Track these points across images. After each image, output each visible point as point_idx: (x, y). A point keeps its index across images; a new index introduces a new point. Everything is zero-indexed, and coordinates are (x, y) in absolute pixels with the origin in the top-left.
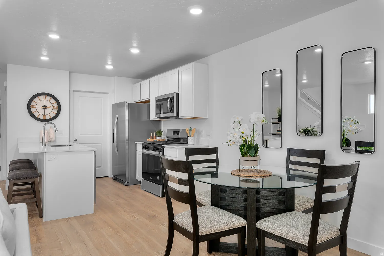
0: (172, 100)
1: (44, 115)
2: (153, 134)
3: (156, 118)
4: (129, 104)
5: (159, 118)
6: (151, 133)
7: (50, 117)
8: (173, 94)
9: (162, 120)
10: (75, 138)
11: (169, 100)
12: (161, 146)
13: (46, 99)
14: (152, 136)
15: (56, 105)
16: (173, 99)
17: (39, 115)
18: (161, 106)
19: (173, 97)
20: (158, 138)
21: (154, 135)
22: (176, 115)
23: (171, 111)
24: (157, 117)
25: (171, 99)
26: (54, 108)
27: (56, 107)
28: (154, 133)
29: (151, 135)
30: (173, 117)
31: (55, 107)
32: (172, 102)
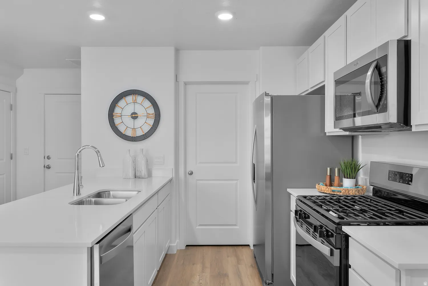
0: (383, 70)
1: (134, 129)
2: (332, 171)
3: (337, 130)
4: (272, 98)
5: (345, 130)
6: (329, 169)
7: (143, 132)
8: (386, 45)
9: (360, 135)
10: (189, 169)
11: (369, 73)
12: (339, 229)
13: (136, 100)
14: (330, 176)
15: (152, 111)
16: (386, 65)
17: (125, 130)
18: (358, 98)
19: (385, 58)
20: (348, 183)
21: (336, 175)
22: (395, 121)
23: (377, 106)
24: (341, 129)
25: (378, 68)
26: (148, 116)
27: (152, 114)
28: (336, 170)
29: (328, 174)
30: (391, 126)
31: (150, 114)
32: (380, 74)
